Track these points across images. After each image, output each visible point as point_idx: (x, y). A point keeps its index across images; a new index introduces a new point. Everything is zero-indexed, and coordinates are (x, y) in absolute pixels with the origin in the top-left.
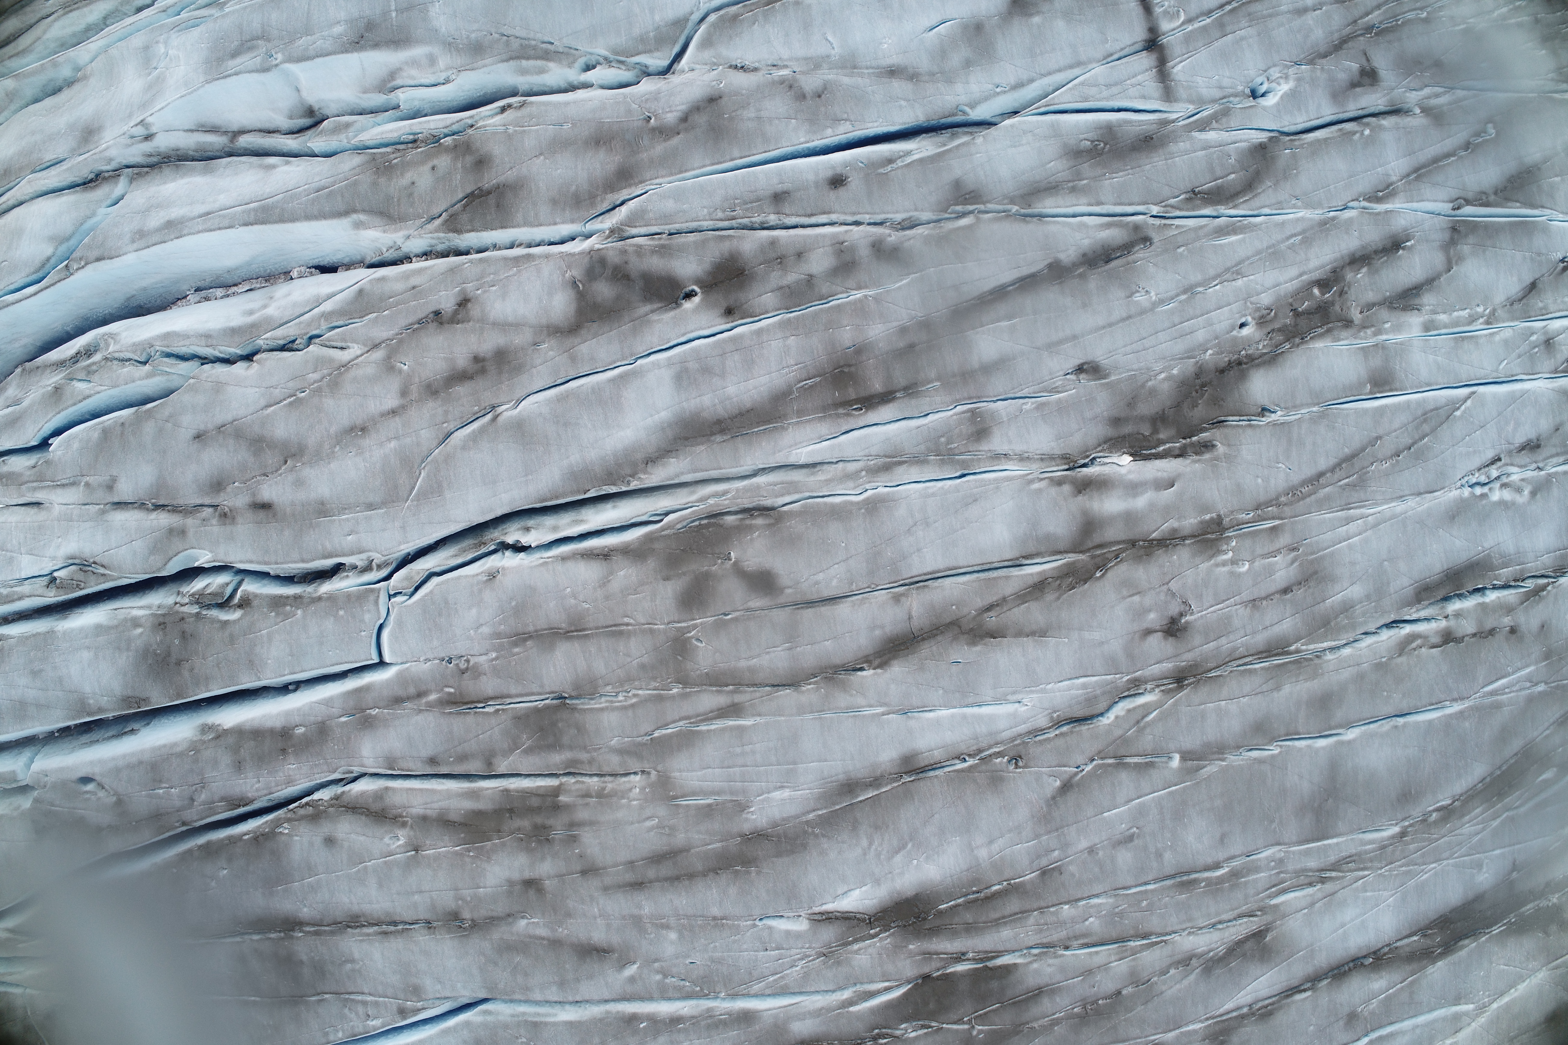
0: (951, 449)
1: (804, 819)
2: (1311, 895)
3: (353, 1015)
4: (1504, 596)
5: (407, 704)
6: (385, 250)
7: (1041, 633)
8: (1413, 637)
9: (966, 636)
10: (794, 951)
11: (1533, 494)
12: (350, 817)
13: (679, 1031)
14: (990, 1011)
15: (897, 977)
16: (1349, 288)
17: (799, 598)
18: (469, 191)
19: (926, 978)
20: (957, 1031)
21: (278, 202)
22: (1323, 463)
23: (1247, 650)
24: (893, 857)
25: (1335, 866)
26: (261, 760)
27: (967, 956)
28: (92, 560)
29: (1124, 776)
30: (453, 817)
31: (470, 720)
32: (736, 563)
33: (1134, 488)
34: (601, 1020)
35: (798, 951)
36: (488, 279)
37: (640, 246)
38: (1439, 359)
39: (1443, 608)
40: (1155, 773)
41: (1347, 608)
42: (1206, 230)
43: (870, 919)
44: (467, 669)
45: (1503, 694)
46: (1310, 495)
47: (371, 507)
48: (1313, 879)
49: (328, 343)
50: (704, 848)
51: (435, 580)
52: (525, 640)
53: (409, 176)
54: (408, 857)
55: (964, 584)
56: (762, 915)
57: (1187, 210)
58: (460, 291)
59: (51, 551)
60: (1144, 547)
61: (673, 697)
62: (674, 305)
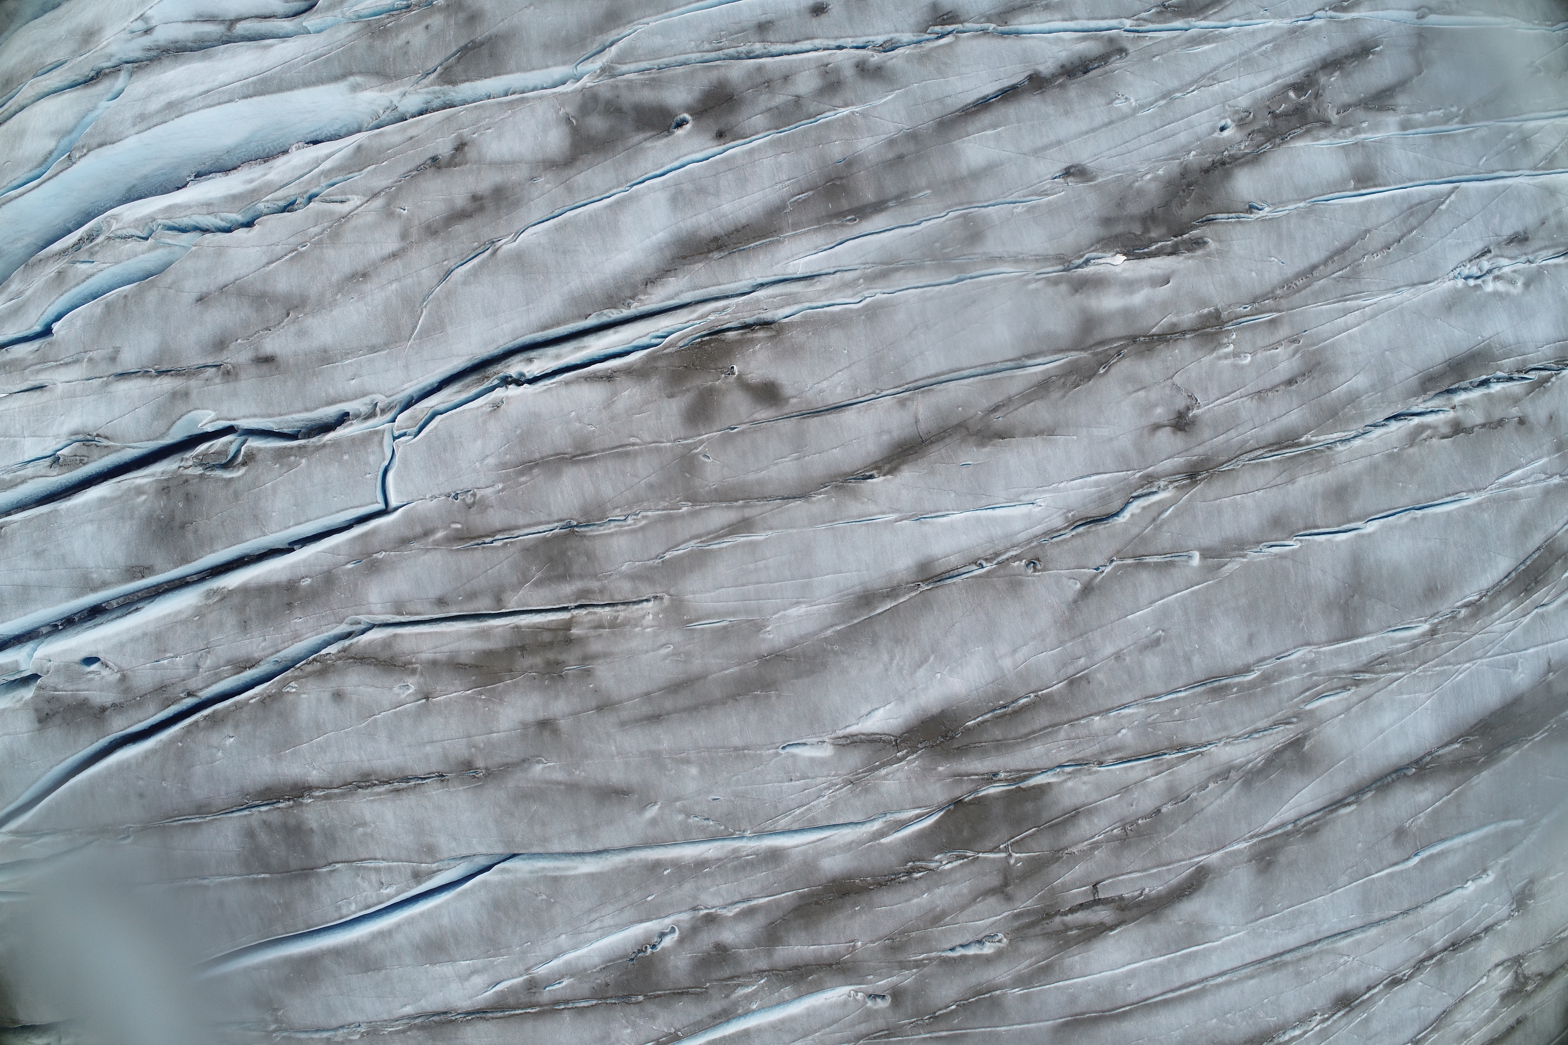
0: (946, 253)
1: (822, 635)
2: (1346, 699)
3: (366, 885)
4: (1509, 387)
5: (416, 545)
6: (381, 112)
7: (1050, 432)
8: (1422, 428)
9: (974, 438)
10: (819, 780)
11: (1527, 285)
12: (358, 668)
13: (705, 876)
14: (1026, 837)
15: (928, 803)
16: (1324, 90)
17: (804, 407)
18: (462, 43)
19: (958, 803)
20: (994, 860)
21: (276, 73)
22: (1315, 257)
23: (1257, 442)
24: (915, 671)
25: (1368, 668)
26: (267, 617)
27: (999, 777)
28: (95, 434)
29: (1144, 575)
30: (463, 659)
31: (478, 555)
32: (739, 377)
33: (1130, 285)
34: (623, 870)
35: (824, 779)
36: (484, 123)
37: (631, 81)
38: (1419, 155)
39: (1449, 399)
40: (1175, 572)
41: (1353, 398)
42: (1179, 40)
43: (896, 741)
44: (474, 503)
45: (1519, 486)
46: (1305, 288)
47: (373, 349)
48: (1347, 681)
49: (327, 198)
50: (721, 674)
51: (439, 418)
52: (531, 468)
53: (403, 37)
54: (419, 706)
55: (968, 385)
56: (784, 742)
57: (1159, 22)
58: (456, 137)
59: (54, 430)
60: (1145, 343)
61: (683, 516)
62: (666, 133)
